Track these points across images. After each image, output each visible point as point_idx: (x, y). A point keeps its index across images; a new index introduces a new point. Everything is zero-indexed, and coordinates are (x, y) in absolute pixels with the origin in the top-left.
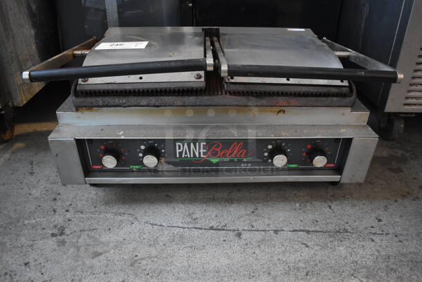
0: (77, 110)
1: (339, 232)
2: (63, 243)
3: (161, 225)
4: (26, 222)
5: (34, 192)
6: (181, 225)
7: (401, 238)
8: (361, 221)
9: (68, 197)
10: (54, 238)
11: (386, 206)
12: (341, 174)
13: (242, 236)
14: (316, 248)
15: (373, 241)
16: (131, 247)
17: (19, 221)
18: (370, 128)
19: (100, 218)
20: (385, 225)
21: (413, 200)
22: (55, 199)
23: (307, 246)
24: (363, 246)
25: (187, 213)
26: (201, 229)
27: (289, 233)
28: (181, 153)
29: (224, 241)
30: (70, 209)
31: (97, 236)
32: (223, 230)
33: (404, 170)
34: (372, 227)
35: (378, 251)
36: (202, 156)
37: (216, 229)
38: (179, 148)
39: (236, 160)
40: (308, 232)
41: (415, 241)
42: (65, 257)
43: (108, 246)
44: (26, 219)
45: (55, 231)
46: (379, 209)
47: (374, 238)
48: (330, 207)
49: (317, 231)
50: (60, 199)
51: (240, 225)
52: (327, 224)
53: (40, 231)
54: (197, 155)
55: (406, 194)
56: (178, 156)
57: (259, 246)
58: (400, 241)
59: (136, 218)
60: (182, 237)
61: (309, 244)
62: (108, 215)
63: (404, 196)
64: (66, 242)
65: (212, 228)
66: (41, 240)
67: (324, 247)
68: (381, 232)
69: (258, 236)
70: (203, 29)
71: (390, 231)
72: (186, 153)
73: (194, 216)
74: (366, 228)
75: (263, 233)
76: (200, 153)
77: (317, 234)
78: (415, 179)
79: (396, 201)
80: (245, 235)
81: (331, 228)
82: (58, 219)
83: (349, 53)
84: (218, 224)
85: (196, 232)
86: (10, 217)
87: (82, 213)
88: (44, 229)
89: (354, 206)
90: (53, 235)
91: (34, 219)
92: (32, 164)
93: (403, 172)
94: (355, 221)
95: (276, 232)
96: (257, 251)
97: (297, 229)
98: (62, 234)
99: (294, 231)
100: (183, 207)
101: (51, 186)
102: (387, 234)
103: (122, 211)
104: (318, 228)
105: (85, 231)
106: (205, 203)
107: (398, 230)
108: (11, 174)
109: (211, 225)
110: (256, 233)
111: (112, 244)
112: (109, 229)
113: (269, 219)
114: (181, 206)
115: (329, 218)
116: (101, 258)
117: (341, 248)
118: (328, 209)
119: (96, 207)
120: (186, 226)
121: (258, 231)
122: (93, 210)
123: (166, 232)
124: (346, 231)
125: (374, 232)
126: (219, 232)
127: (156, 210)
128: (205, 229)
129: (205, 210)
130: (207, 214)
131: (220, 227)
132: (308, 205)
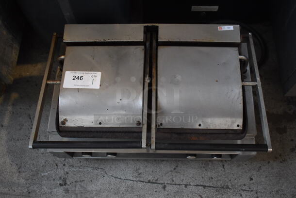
1: (223, 188)
3: (120, 179)
6: (132, 179)
8: (239, 179)
10: (62, 187)
11: (260, 167)
13: (166, 189)
15: (241, 196)
16: (105, 194)
17: (38, 173)
19: (85, 172)
20: (253, 183)
21: (281, 162)
25: (136, 169)
26: (143, 182)
27: (193, 187)
29: (156, 191)
30: (66, 164)
31: (85, 186)
32: (156, 183)
33: (288, 130)
40: (204, 187)
43: (92, 193)
44: (41, 172)
45: (61, 182)
46: (255, 169)
47: (242, 193)
49: (210, 187)
51: (166, 180)
52: (218, 181)
53: (52, 182)
55: (278, 156)
57: (175, 196)
59: (106, 172)
60: (132, 188)
62: (90, 170)
63: (276, 158)
64: (69, 190)
65: (149, 182)
66: (55, 188)
68: (248, 189)
69: (175, 188)
70: (144, 26)
71: (255, 189)
73: (140, 172)
74: (240, 186)
75: (178, 186)
77: (210, 188)
78: (292, 140)
79: (269, 163)
80: (168, 188)
81: (219, 184)
82: (61, 172)
84: (153, 178)
85: (140, 185)
86: (32, 171)
87: (73, 167)
88: (54, 180)
89: (239, 166)
90: (61, 185)
91: (47, 172)
92: (30, 118)
94: (235, 179)
95: (186, 186)
97: (199, 184)
98: (65, 184)
99: (197, 185)
102: (252, 191)
103: (96, 166)
104: (211, 184)
105: (78, 182)
107: (260, 188)
108: (20, 129)
109: (149, 179)
110: (174, 186)
111: (94, 192)
112: (91, 181)
113: (184, 175)
114: (132, 162)
115: (220, 176)
118: (222, 168)
119: (80, 162)
120: (134, 179)
121: (176, 184)
122: (79, 165)
123: (124, 184)
124: (227, 187)
125: (244, 189)
126: (153, 184)
127: (117, 166)
128: (146, 182)
129: (146, 166)
130: (147, 170)
131: (154, 181)
132: (210, 164)
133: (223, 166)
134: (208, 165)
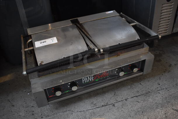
0: (39, 77)
1: (147, 93)
3: (84, 111)
5: (21, 114)
6: (91, 108)
7: (168, 89)
8: (153, 86)
9: (38, 111)
11: (160, 78)
12: (143, 72)
13: (115, 105)
14: (142, 102)
15: (159, 93)
18: (150, 53)
19: (58, 116)
20: (161, 86)
21: (168, 72)
23: (139, 102)
24: (157, 96)
25: (91, 103)
26: (99, 107)
27: (131, 99)
28: (84, 81)
29: (110, 109)
30: (43, 116)
32: (107, 105)
33: (162, 60)
34: (158, 88)
35: (162, 97)
36: (92, 80)
37: (105, 106)
38: (84, 80)
39: (105, 77)
40: (137, 96)
41: (173, 89)
46: (158, 80)
47: (159, 92)
48: (141, 84)
49: (140, 95)
50: (35, 113)
51: (113, 101)
52: (142, 91)
54: (90, 80)
55: (165, 71)
56: (83, 83)
57: (122, 107)
58: (168, 91)
59: (72, 111)
60: (94, 113)
61: (139, 101)
62: (61, 114)
63: (164, 72)
65: (103, 106)
67: (144, 101)
68: (161, 89)
69: (121, 103)
70: (71, 20)
71: (164, 88)
72: (86, 81)
73: (94, 103)
74: (156, 89)
75: (122, 102)
76: (91, 79)
77: (140, 96)
78: (167, 63)
79: (162, 75)
80: (116, 105)
81: (144, 92)
83: (136, 23)
84: (104, 104)
85: (98, 109)
87: (49, 116)
89: (149, 81)
92: (9, 101)
93: (161, 61)
94: (151, 87)
95: (126, 100)
96: (123, 110)
97: (133, 96)
99: (132, 97)
100: (88, 101)
101: (27, 109)
102: (163, 89)
103: (65, 110)
106: (95, 96)
107: (166, 86)
110: (119, 102)
113: (121, 95)
114: (87, 100)
115: (142, 89)
117: (150, 99)
118: (140, 85)
119: (53, 112)
120: (93, 108)
121: (119, 101)
122: (53, 114)
123: (87, 113)
124: (149, 92)
125: (159, 89)
127: (78, 105)
128: (101, 107)
129: (97, 99)
130: (99, 100)
132: (133, 85)
134: (132, 86)
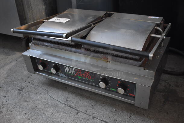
0: (35, 45)
2: (20, 93)
3: (54, 99)
4: (15, 83)
6: (60, 101)
10: (18, 91)
12: (134, 101)
13: (79, 114)
16: (38, 102)
17: (13, 82)
19: (37, 89)
22: (29, 77)
25: (67, 97)
26: (66, 105)
27: (99, 120)
29: (70, 113)
30: (31, 82)
31: (31, 95)
32: (74, 108)
36: (74, 74)
37: (71, 107)
38: (66, 69)
39: (88, 79)
42: (17, 98)
43: (31, 99)
44: (15, 81)
45: (20, 89)
51: (82, 109)
53: (16, 87)
57: (81, 120)
59: (48, 93)
60: (57, 105)
62: (40, 89)
65: (70, 106)
66: (15, 90)
69: (85, 116)
70: (106, 13)
72: (68, 71)
75: (88, 116)
76: (73, 72)
82: (24, 85)
83: (162, 36)
84: (74, 105)
86: (12, 79)
87: (33, 85)
88: (18, 87)
91: (18, 82)
96: (78, 122)
97: (104, 120)
98: (22, 90)
99: (102, 120)
103: (46, 88)
105: (29, 92)
106: (77, 95)
108: (23, 64)
110: (85, 115)
111: (33, 99)
112: (36, 94)
113: (96, 111)
114: (67, 93)
116: (26, 103)
118: (128, 117)
119: (39, 84)
120: (62, 102)
121: (87, 114)
122: (37, 85)
123: (53, 102)
126: (71, 109)
127: (57, 92)
129: (74, 98)
130: (74, 100)
131: (73, 107)
132: (121, 112)
133: (131, 116)
134: (119, 112)
